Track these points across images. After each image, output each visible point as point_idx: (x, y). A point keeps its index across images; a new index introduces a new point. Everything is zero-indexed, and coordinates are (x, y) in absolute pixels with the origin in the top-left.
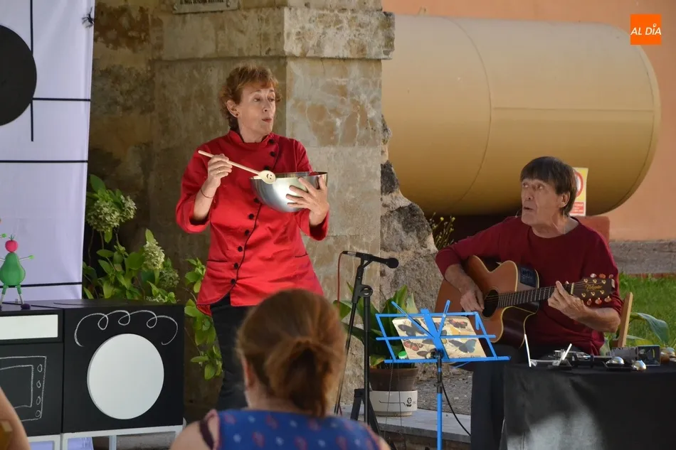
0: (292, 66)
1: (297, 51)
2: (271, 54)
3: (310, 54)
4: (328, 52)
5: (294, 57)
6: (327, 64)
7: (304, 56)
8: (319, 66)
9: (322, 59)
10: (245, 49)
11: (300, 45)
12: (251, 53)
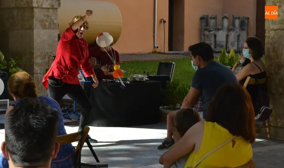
0: (35, 10)
1: (36, 6)
2: (30, 7)
3: (40, 7)
4: (44, 6)
5: (35, 8)
6: (44, 9)
7: (38, 7)
9: (43, 8)
10: (23, 5)
11: (37, 5)
12: (25, 7)
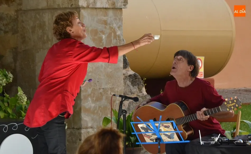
0: (82, 11)
1: (85, 5)
2: (73, 6)
3: (91, 6)
4: (99, 5)
5: (84, 8)
6: (98, 10)
7: (88, 7)
8: (95, 12)
9: (96, 8)
10: (61, 4)
11: (86, 2)
12: (64, 6)
